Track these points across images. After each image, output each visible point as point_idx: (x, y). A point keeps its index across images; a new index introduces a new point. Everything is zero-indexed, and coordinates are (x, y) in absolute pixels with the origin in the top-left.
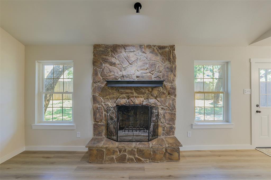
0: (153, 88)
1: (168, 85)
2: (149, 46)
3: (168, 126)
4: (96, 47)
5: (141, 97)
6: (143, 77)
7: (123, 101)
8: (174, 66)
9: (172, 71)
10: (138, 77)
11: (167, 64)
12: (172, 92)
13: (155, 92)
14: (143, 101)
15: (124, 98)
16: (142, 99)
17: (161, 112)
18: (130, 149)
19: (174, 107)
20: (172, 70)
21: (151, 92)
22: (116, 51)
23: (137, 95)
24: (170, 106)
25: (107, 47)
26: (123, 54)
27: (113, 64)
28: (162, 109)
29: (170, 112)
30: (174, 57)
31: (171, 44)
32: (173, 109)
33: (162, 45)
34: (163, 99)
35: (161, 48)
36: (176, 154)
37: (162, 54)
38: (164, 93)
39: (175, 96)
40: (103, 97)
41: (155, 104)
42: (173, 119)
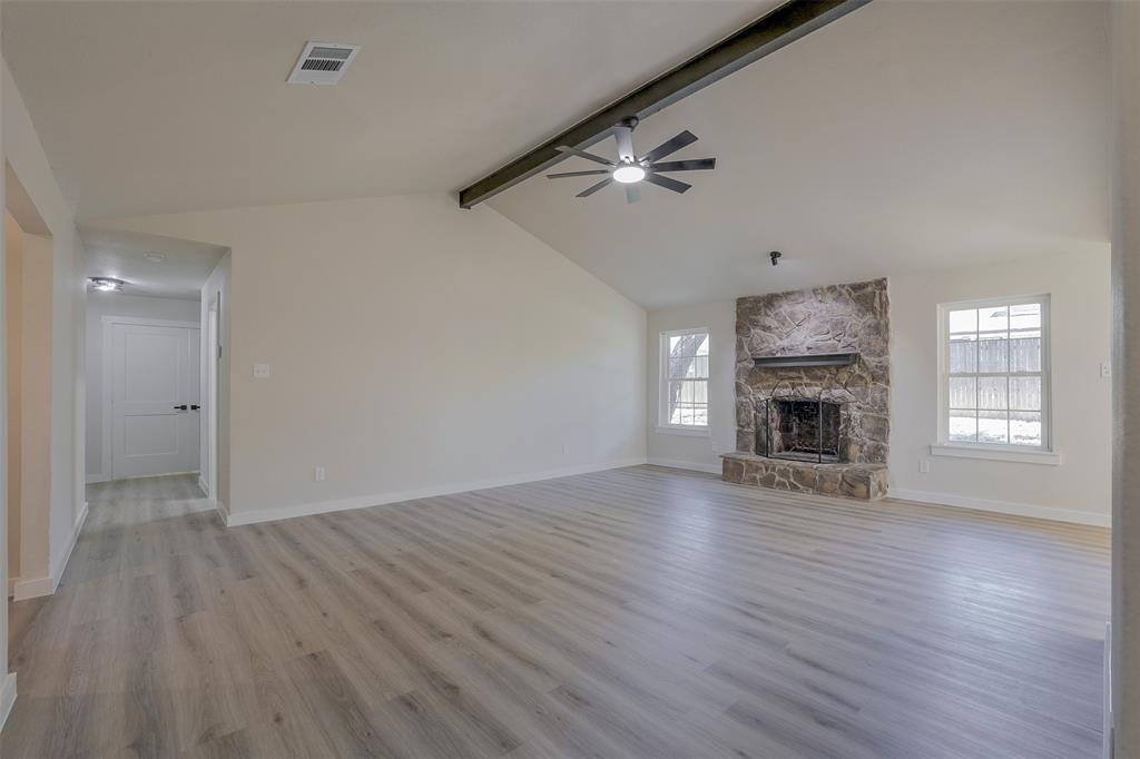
0: (838, 368)
1: (871, 361)
2: (832, 289)
3: (869, 443)
4: (741, 301)
5: (817, 386)
6: (818, 348)
7: (785, 392)
8: (882, 322)
9: (878, 333)
10: (809, 348)
11: (869, 318)
12: (881, 375)
13: (844, 376)
14: (820, 393)
15: (787, 387)
16: (818, 389)
17: (856, 414)
18: (782, 468)
19: (885, 405)
20: (880, 330)
21: (836, 375)
22: (773, 305)
23: (808, 381)
24: (875, 402)
25: (757, 300)
26: (785, 308)
27: (767, 329)
28: (860, 408)
29: (875, 415)
30: (884, 305)
31: (879, 278)
32: (882, 410)
33: (859, 282)
34: (858, 389)
35: (857, 287)
36: (862, 488)
37: (858, 300)
38: (861, 378)
39: (888, 382)
40: (752, 385)
41: (843, 397)
42: (881, 430)
